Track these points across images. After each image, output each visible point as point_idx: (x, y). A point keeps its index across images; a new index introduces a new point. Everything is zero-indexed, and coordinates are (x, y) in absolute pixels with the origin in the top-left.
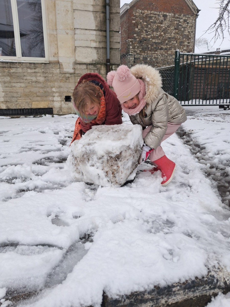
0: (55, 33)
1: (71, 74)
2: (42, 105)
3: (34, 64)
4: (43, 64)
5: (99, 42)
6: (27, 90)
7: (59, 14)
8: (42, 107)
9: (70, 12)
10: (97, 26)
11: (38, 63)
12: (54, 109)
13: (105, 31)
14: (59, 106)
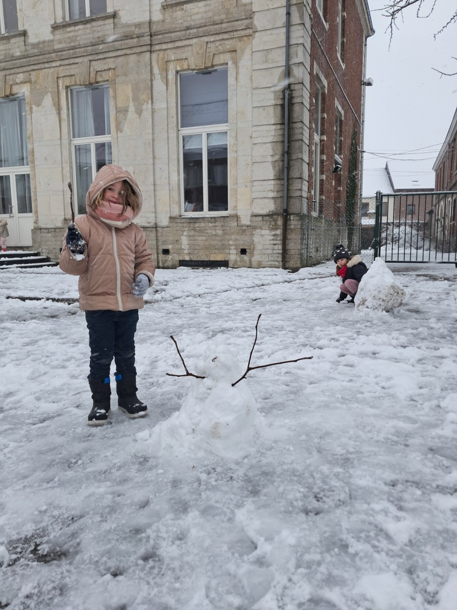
0: (236, 187)
1: (248, 226)
2: (219, 257)
3: (215, 218)
4: (222, 218)
5: (277, 191)
6: (207, 243)
7: (239, 168)
8: (219, 259)
9: (250, 165)
10: (275, 176)
11: (218, 218)
12: (229, 262)
13: (283, 179)
14: (235, 259)
